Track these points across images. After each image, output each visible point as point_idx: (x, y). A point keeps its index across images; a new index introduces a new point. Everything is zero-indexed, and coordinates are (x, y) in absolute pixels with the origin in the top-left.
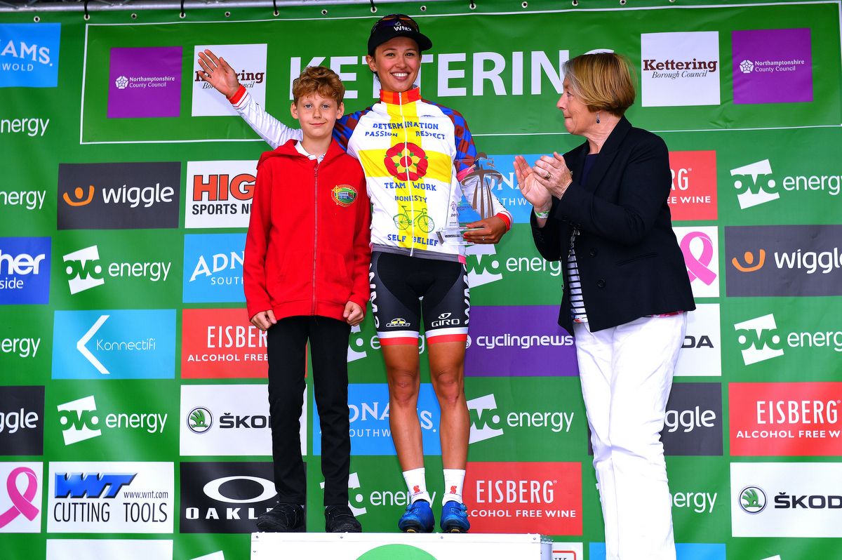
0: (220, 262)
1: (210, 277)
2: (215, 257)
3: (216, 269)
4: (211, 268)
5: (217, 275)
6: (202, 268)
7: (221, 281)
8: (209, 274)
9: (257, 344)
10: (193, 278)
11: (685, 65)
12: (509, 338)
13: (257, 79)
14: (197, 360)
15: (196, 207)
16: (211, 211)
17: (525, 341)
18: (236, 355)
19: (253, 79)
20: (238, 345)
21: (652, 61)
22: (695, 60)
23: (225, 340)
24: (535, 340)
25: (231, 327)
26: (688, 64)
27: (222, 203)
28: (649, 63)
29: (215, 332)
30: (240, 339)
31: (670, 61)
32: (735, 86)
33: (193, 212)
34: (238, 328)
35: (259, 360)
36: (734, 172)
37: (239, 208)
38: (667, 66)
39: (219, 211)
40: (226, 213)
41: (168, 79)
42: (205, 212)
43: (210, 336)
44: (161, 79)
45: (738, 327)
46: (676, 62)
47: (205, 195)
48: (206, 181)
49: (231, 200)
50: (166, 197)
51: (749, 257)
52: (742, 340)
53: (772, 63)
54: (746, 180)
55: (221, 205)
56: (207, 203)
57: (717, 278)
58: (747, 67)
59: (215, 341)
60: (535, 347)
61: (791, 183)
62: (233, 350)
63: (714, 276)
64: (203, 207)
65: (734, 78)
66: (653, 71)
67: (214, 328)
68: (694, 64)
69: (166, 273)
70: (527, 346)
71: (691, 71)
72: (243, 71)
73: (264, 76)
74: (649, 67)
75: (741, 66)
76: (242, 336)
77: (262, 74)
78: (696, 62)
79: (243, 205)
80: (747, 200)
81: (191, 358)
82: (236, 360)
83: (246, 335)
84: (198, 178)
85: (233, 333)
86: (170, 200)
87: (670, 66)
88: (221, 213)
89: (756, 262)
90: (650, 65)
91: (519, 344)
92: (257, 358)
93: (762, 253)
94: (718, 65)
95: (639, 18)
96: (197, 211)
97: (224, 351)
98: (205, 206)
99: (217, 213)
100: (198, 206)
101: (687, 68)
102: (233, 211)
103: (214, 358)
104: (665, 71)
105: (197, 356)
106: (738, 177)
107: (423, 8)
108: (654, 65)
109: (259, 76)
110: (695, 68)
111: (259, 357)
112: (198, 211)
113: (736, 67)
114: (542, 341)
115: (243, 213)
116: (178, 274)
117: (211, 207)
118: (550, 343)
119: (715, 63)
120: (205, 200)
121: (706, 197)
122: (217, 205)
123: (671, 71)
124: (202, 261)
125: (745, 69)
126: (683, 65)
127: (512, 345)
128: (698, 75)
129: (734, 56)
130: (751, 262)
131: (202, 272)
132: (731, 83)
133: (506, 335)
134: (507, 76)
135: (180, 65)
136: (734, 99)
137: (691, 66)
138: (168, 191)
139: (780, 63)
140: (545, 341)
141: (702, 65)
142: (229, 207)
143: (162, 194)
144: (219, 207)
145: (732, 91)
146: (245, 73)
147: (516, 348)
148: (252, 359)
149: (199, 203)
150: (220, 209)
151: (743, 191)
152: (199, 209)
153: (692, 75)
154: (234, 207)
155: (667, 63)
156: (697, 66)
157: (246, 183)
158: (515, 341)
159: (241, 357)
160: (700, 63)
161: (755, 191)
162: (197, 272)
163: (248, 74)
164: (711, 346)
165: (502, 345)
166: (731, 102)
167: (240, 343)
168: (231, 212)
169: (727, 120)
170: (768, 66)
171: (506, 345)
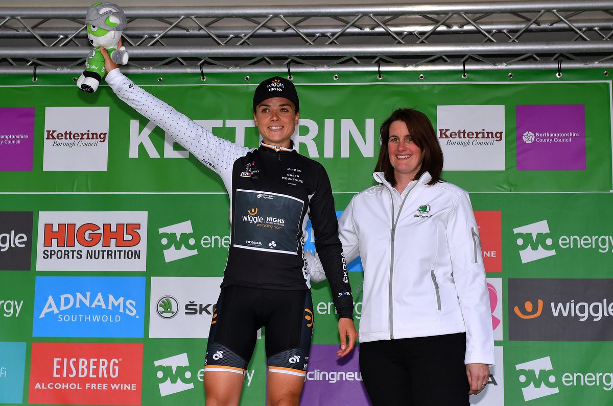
0: (67, 301)
1: (58, 314)
2: (63, 297)
3: (63, 308)
4: (58, 306)
5: (63, 313)
6: (50, 306)
7: (67, 318)
8: (56, 311)
9: (98, 375)
10: (42, 315)
11: (475, 134)
12: (318, 373)
13: (101, 138)
14: (43, 388)
15: (46, 252)
16: (59, 256)
17: (333, 376)
18: (78, 384)
19: (97, 138)
20: (80, 376)
21: (447, 130)
22: (483, 130)
23: (69, 371)
24: (341, 375)
25: (75, 360)
26: (477, 134)
27: (70, 249)
28: (443, 132)
29: (60, 363)
30: (83, 370)
31: (462, 131)
32: (518, 154)
33: (44, 257)
34: (81, 360)
35: (98, 388)
36: (516, 231)
37: (84, 254)
38: (459, 135)
39: (66, 256)
40: (73, 258)
41: (23, 137)
42: (54, 257)
43: (56, 367)
44: (15, 137)
45: (519, 367)
46: (467, 131)
47: (55, 241)
48: (55, 229)
49: (78, 246)
50: (20, 243)
51: (529, 306)
52: (522, 379)
53: (551, 135)
54: (527, 237)
55: (68, 251)
56: (56, 249)
57: (501, 323)
58: (529, 137)
59: (60, 371)
60: (341, 382)
61: (566, 241)
62: (76, 379)
63: (499, 321)
64: (53, 253)
65: (518, 147)
66: (447, 139)
67: (60, 359)
68: (483, 133)
69: (18, 310)
70: (334, 381)
71: (480, 140)
72: (89, 131)
73: (107, 136)
74: (444, 136)
75: (523, 137)
76: (84, 367)
77: (105, 134)
78: (485, 132)
79: (88, 251)
80: (528, 256)
81: (38, 386)
82: (78, 388)
83: (88, 367)
84: (48, 227)
85: (76, 364)
86: (24, 246)
87: (462, 135)
88: (68, 258)
89: (535, 310)
90: (445, 134)
91: (327, 379)
92: (97, 387)
93: (541, 303)
94: (503, 135)
95: (436, 92)
96: (46, 256)
97: (68, 380)
98: (54, 251)
99: (64, 258)
100: (48, 251)
101: (477, 137)
102: (79, 257)
103: (59, 386)
104: (457, 139)
105: (43, 384)
106: (520, 235)
107: (247, 79)
108: (448, 134)
109: (102, 136)
110: (483, 137)
111: (98, 386)
112: (48, 256)
113: (520, 137)
114: (348, 376)
115: (87, 258)
116: (29, 311)
117: (60, 253)
118: (354, 378)
119: (501, 133)
120: (54, 246)
121: (492, 252)
122: (65, 251)
123: (463, 140)
124: (51, 300)
125: (527, 139)
126: (473, 134)
127: (321, 379)
128: (486, 143)
129: (517, 128)
130: (531, 310)
131: (50, 310)
132: (515, 152)
133: (316, 371)
134: (319, 141)
135: (32, 124)
136: (517, 166)
137: (480, 135)
138: (21, 238)
139: (557, 135)
140: (350, 376)
141: (490, 135)
142: (75, 253)
143: (15, 240)
144: (67, 253)
145: (516, 158)
146: (90, 133)
147: (325, 383)
148: (92, 388)
149: (49, 249)
150: (68, 255)
151: (524, 247)
152: (49, 254)
153: (481, 144)
154: (79, 252)
155: (459, 132)
156: (486, 135)
157: (91, 232)
158: (324, 375)
159: (83, 386)
160: (488, 133)
161: (535, 248)
162: (46, 310)
163: (93, 134)
164: (496, 384)
165: (312, 379)
166: (516, 168)
167: (83, 373)
168: (77, 257)
169: (510, 184)
170: (548, 138)
171: (315, 379)
